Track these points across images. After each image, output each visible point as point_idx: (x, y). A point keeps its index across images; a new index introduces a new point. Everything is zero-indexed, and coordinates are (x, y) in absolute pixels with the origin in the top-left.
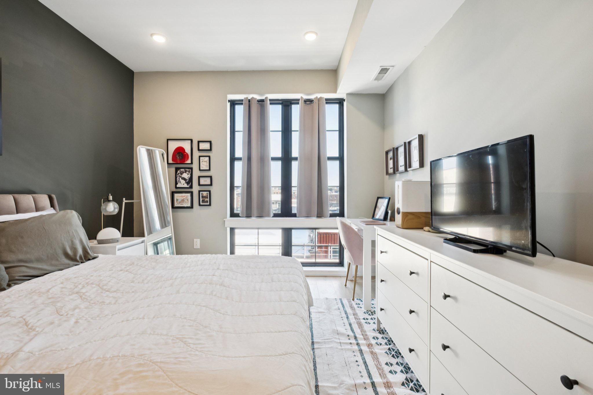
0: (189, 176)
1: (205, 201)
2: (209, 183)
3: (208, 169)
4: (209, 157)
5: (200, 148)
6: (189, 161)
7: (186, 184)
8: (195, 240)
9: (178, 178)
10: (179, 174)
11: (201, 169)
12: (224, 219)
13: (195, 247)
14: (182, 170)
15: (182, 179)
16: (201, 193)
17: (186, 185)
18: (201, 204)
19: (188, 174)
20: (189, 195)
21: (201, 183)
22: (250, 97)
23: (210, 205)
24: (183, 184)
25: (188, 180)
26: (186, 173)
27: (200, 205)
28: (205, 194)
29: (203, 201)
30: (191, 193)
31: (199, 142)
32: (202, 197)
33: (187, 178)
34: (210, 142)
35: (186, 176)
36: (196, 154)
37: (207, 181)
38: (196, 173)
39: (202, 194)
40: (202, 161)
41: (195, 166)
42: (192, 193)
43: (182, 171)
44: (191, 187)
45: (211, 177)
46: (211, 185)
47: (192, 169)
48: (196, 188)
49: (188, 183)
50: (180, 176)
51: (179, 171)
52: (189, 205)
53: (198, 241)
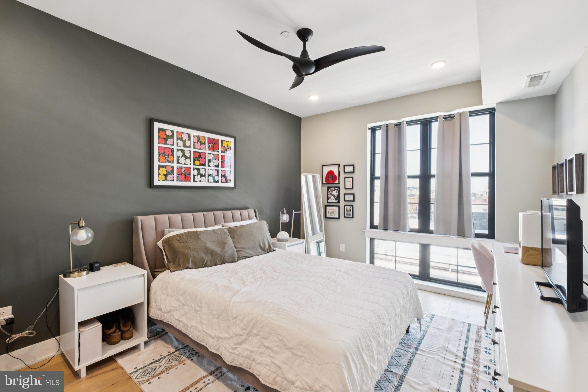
0: (337, 193)
1: (349, 214)
2: (352, 199)
3: (351, 187)
4: (352, 178)
5: (346, 171)
6: (337, 182)
7: (335, 200)
8: (341, 245)
9: (329, 195)
10: (330, 191)
11: (346, 187)
12: (364, 230)
13: (341, 250)
14: (332, 188)
15: (332, 196)
16: (346, 207)
17: (335, 201)
18: (346, 216)
19: (336, 192)
20: (337, 208)
21: (346, 199)
22: (388, 122)
23: (353, 217)
24: (333, 200)
25: (336, 197)
26: (335, 191)
27: (345, 217)
28: (349, 208)
29: (347, 214)
30: (338, 207)
31: (344, 166)
32: (347, 210)
33: (336, 195)
34: (353, 166)
35: (335, 193)
36: (343, 175)
37: (350, 198)
38: (343, 191)
39: (346, 208)
40: (347, 182)
41: (342, 186)
42: (339, 207)
43: (332, 190)
44: (339, 202)
45: (354, 194)
46: (354, 201)
47: (339, 187)
48: (342, 203)
49: (336, 199)
50: (330, 193)
51: (330, 189)
52: (337, 216)
53: (344, 245)
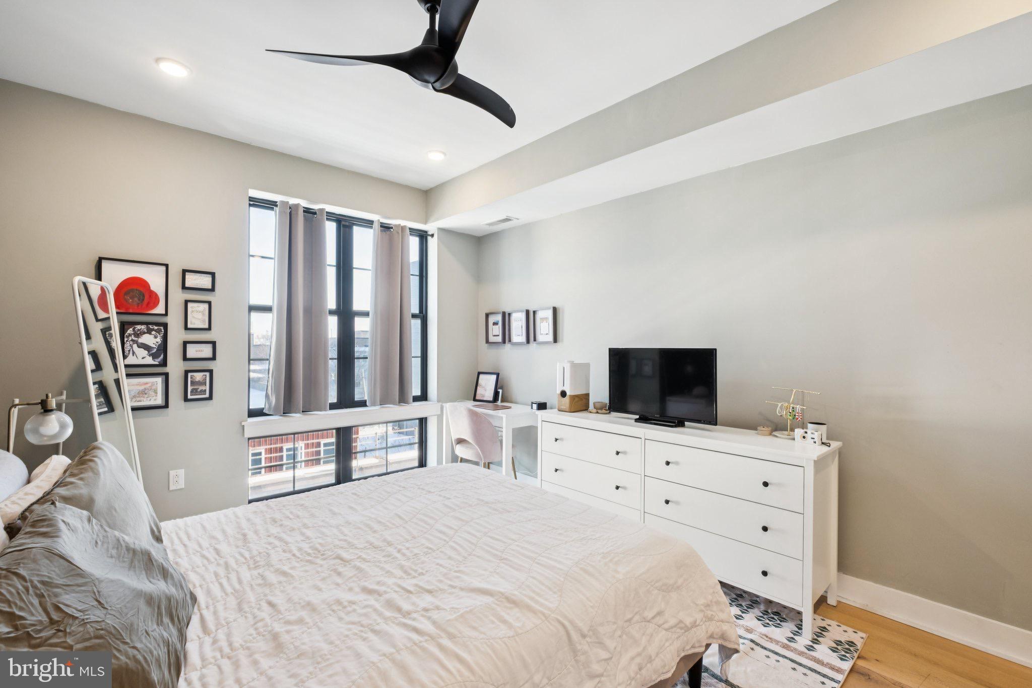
0: (159, 340)
1: (199, 390)
2: (210, 355)
3: (206, 326)
4: (210, 303)
5: (187, 285)
6: (160, 310)
7: (151, 358)
8: (172, 473)
9: (127, 345)
10: (130, 335)
11: (189, 326)
12: (243, 424)
13: (172, 487)
14: (139, 327)
15: (139, 347)
16: (190, 375)
17: (149, 360)
18: (189, 397)
19: (156, 337)
20: (159, 381)
21: (190, 355)
22: (293, 201)
23: (210, 398)
24: (143, 358)
25: (155, 350)
26: (150, 333)
27: (186, 399)
28: (198, 376)
29: (194, 392)
30: (164, 377)
31: (184, 272)
32: (193, 383)
33: (154, 346)
34: (213, 275)
35: (152, 340)
36: (177, 296)
37: (206, 351)
38: (176, 335)
39: (191, 378)
40: (193, 312)
41: (174, 321)
42: (166, 375)
43: (139, 330)
44: (164, 363)
45: (214, 344)
46: (214, 358)
47: (165, 326)
48: (175, 366)
49: (154, 356)
50: (132, 340)
51: (131, 329)
52: (159, 401)
53: (181, 472)
